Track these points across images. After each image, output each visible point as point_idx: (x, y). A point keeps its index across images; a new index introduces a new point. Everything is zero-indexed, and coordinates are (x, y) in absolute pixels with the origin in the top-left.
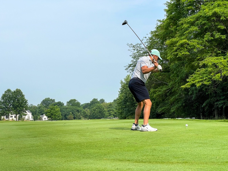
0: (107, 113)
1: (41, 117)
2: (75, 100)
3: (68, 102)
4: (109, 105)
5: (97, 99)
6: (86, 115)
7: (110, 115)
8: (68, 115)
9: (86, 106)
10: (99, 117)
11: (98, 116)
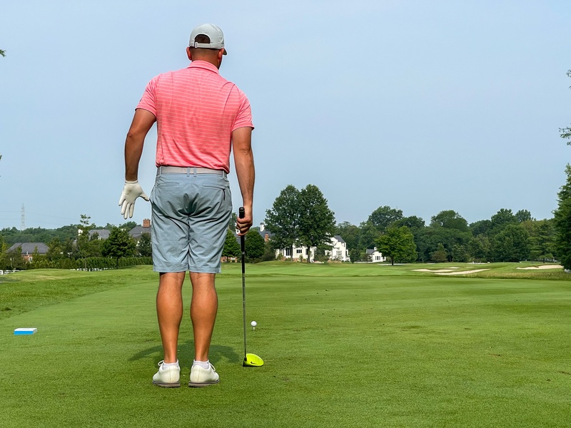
0: (534, 248)
1: (368, 254)
2: (452, 213)
3: (434, 219)
4: (542, 227)
5: (510, 211)
6: (481, 252)
7: (543, 254)
8: (433, 251)
9: (482, 227)
10: (513, 256)
11: (510, 254)
